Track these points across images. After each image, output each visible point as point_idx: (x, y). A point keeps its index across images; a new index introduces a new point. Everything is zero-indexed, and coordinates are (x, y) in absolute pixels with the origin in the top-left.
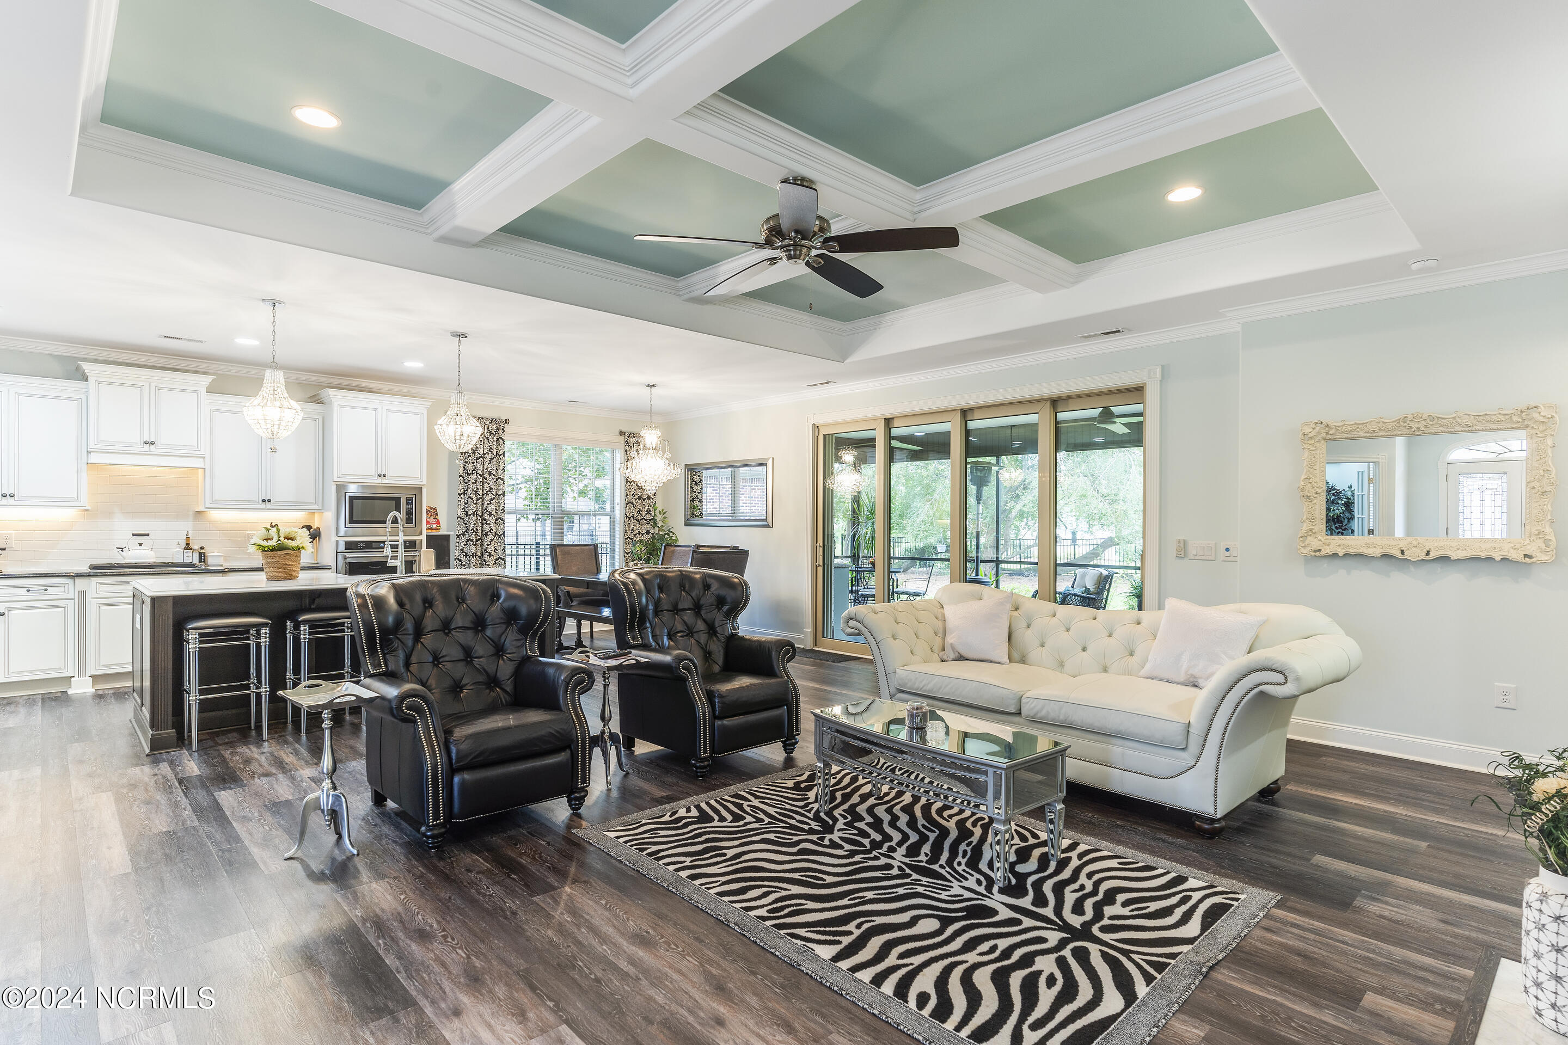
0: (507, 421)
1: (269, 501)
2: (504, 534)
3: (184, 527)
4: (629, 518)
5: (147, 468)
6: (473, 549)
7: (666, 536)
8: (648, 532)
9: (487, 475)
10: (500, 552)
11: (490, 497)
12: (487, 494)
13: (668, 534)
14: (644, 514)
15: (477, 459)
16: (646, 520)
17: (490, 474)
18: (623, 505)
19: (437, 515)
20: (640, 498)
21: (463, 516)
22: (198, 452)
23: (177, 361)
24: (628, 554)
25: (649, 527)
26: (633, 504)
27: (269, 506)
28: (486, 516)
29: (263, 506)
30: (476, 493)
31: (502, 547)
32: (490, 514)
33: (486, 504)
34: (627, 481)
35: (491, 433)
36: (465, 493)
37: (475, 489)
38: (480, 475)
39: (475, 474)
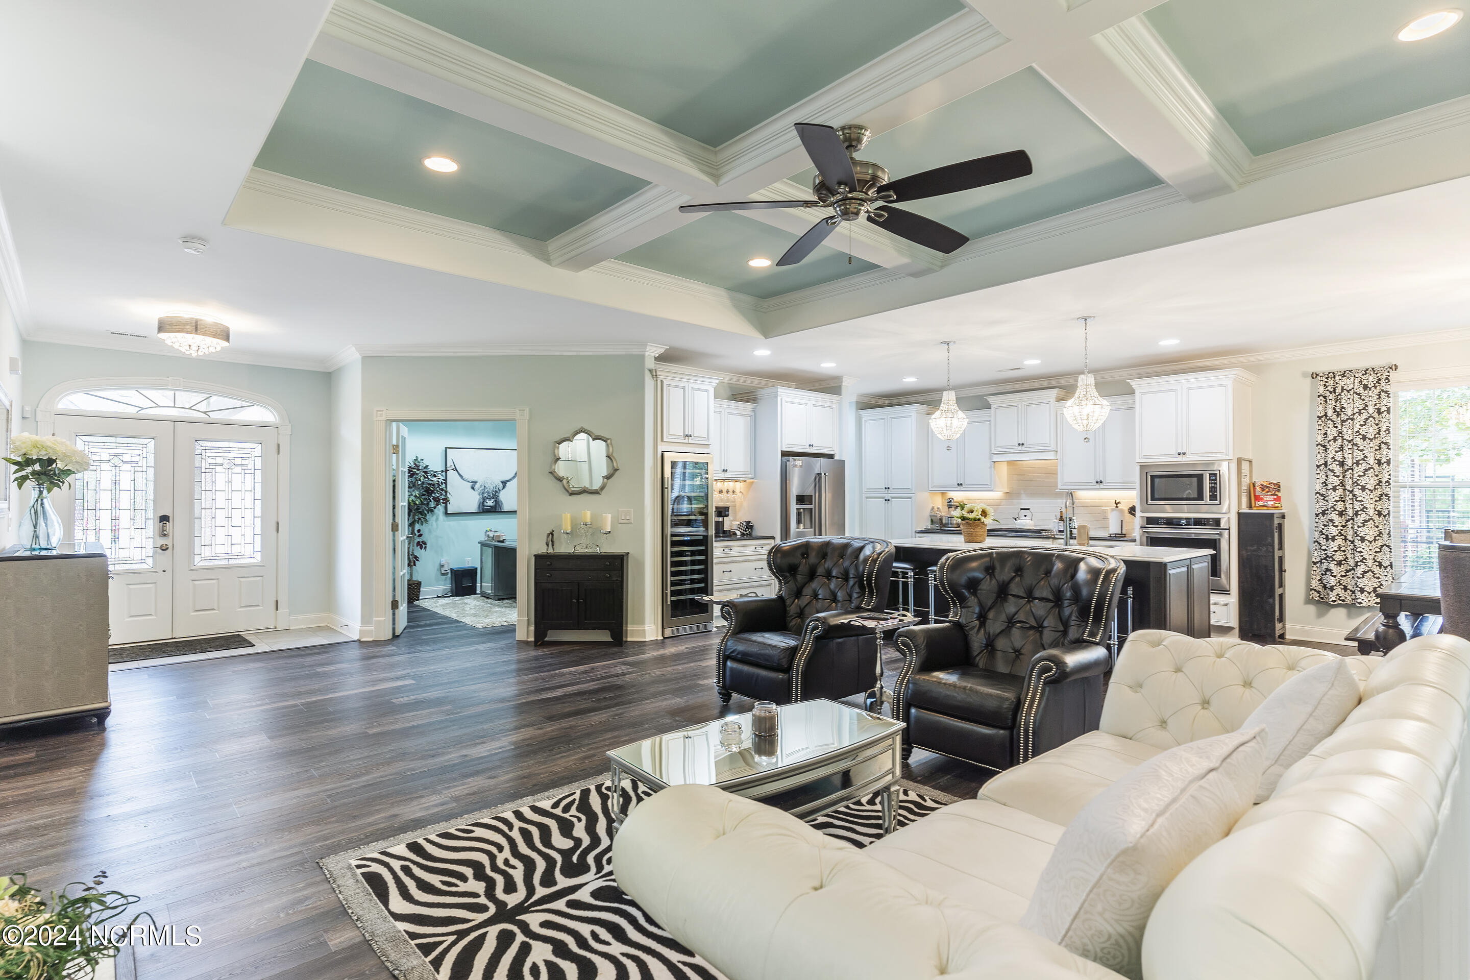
0: (1393, 368)
1: (1101, 482)
3: (1060, 504)
5: (1043, 461)
15: (1343, 421)
19: (1279, 491)
21: (1323, 491)
22: (1050, 448)
23: (1032, 383)
27: (1102, 486)
29: (1097, 486)
30: (1342, 464)
33: (1356, 476)
36: (1326, 464)
37: (1340, 459)
38: (1347, 440)
39: (1340, 440)
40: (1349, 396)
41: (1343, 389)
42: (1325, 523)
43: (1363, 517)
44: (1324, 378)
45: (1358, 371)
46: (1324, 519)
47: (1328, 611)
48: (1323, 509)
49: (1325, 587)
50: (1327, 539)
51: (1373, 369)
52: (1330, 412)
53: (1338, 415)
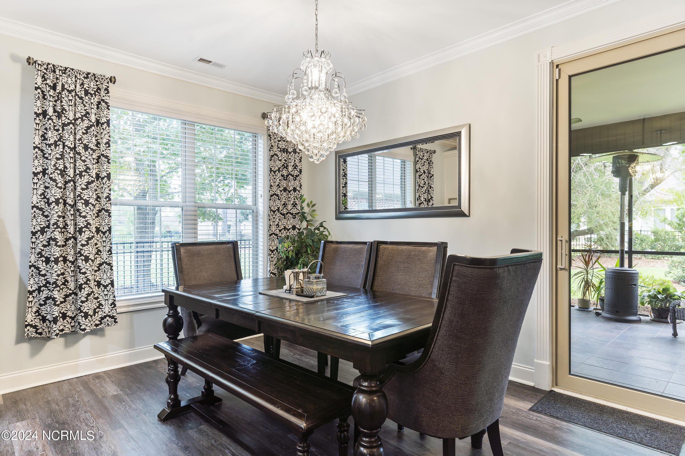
0: (112, 80)
2: (110, 230)
4: (274, 212)
6: (56, 252)
7: (317, 231)
8: (294, 228)
9: (80, 149)
10: (105, 255)
11: (86, 179)
12: (81, 176)
13: (318, 229)
14: (290, 207)
15: (64, 125)
16: (292, 214)
17: (86, 148)
18: (267, 197)
20: (285, 190)
21: (42, 204)
24: (272, 251)
25: (296, 222)
26: (277, 195)
28: (80, 205)
30: (63, 173)
31: (108, 248)
32: (87, 203)
33: (79, 189)
34: (271, 170)
35: (87, 93)
36: (44, 172)
37: (61, 167)
38: (69, 148)
39: (61, 146)
40: (70, 98)
41: (63, 88)
42: (45, 243)
43: (87, 234)
44: (42, 68)
45: (79, 72)
46: (43, 239)
47: (44, 345)
48: (42, 226)
49: (44, 319)
50: (47, 261)
51: (94, 75)
52: (50, 111)
53: (59, 117)
